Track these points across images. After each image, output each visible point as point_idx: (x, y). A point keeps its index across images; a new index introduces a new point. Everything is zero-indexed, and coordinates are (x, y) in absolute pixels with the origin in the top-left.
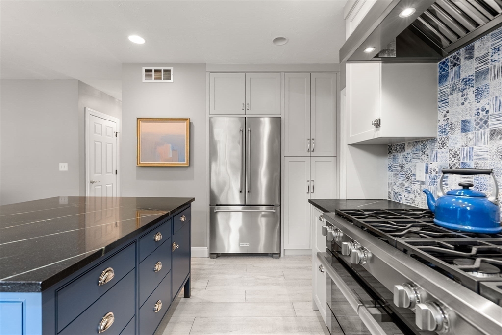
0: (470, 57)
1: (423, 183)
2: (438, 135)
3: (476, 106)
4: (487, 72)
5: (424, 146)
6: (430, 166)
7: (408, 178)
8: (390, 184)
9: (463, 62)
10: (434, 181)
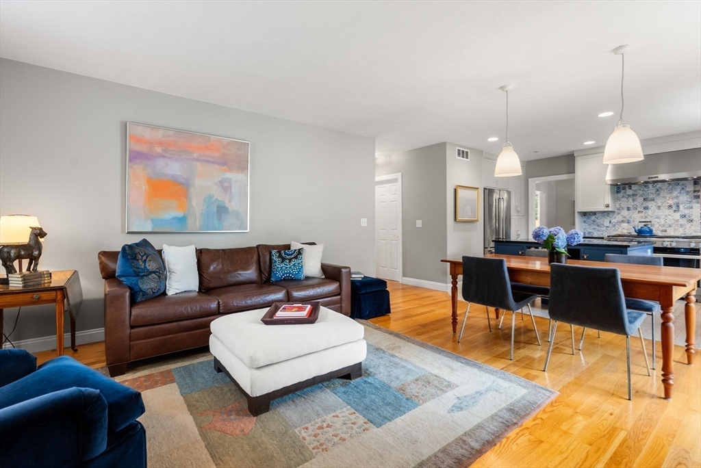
0: (630, 189)
2: (616, 211)
3: (632, 203)
4: (636, 195)
5: (609, 214)
6: (612, 221)
7: (599, 226)
8: (584, 229)
9: (627, 189)
10: (614, 226)
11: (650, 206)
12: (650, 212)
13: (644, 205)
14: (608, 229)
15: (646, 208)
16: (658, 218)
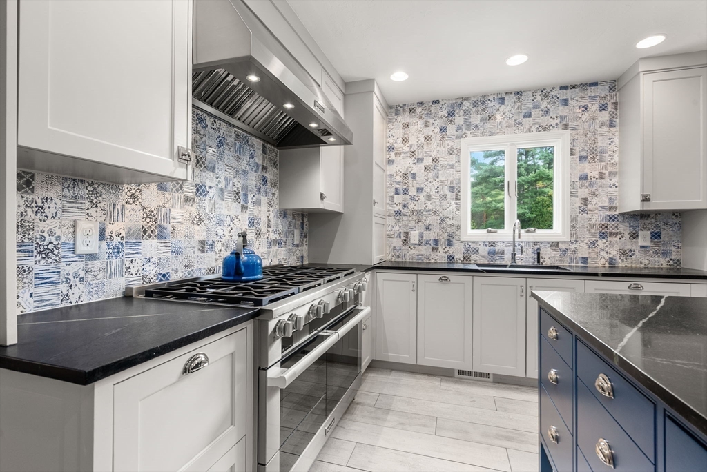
1: (92, 257)
5: (96, 193)
6: (109, 228)
7: (46, 253)
10: (117, 250)
11: (208, 184)
12: (207, 203)
13: (198, 180)
14: (95, 265)
15: (200, 190)
16: (218, 224)
